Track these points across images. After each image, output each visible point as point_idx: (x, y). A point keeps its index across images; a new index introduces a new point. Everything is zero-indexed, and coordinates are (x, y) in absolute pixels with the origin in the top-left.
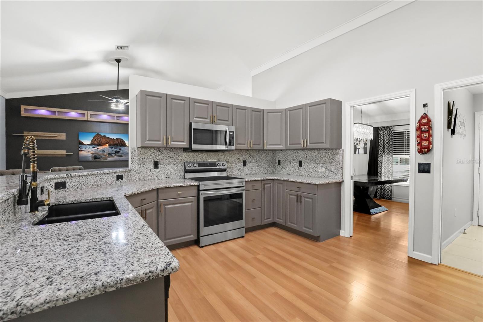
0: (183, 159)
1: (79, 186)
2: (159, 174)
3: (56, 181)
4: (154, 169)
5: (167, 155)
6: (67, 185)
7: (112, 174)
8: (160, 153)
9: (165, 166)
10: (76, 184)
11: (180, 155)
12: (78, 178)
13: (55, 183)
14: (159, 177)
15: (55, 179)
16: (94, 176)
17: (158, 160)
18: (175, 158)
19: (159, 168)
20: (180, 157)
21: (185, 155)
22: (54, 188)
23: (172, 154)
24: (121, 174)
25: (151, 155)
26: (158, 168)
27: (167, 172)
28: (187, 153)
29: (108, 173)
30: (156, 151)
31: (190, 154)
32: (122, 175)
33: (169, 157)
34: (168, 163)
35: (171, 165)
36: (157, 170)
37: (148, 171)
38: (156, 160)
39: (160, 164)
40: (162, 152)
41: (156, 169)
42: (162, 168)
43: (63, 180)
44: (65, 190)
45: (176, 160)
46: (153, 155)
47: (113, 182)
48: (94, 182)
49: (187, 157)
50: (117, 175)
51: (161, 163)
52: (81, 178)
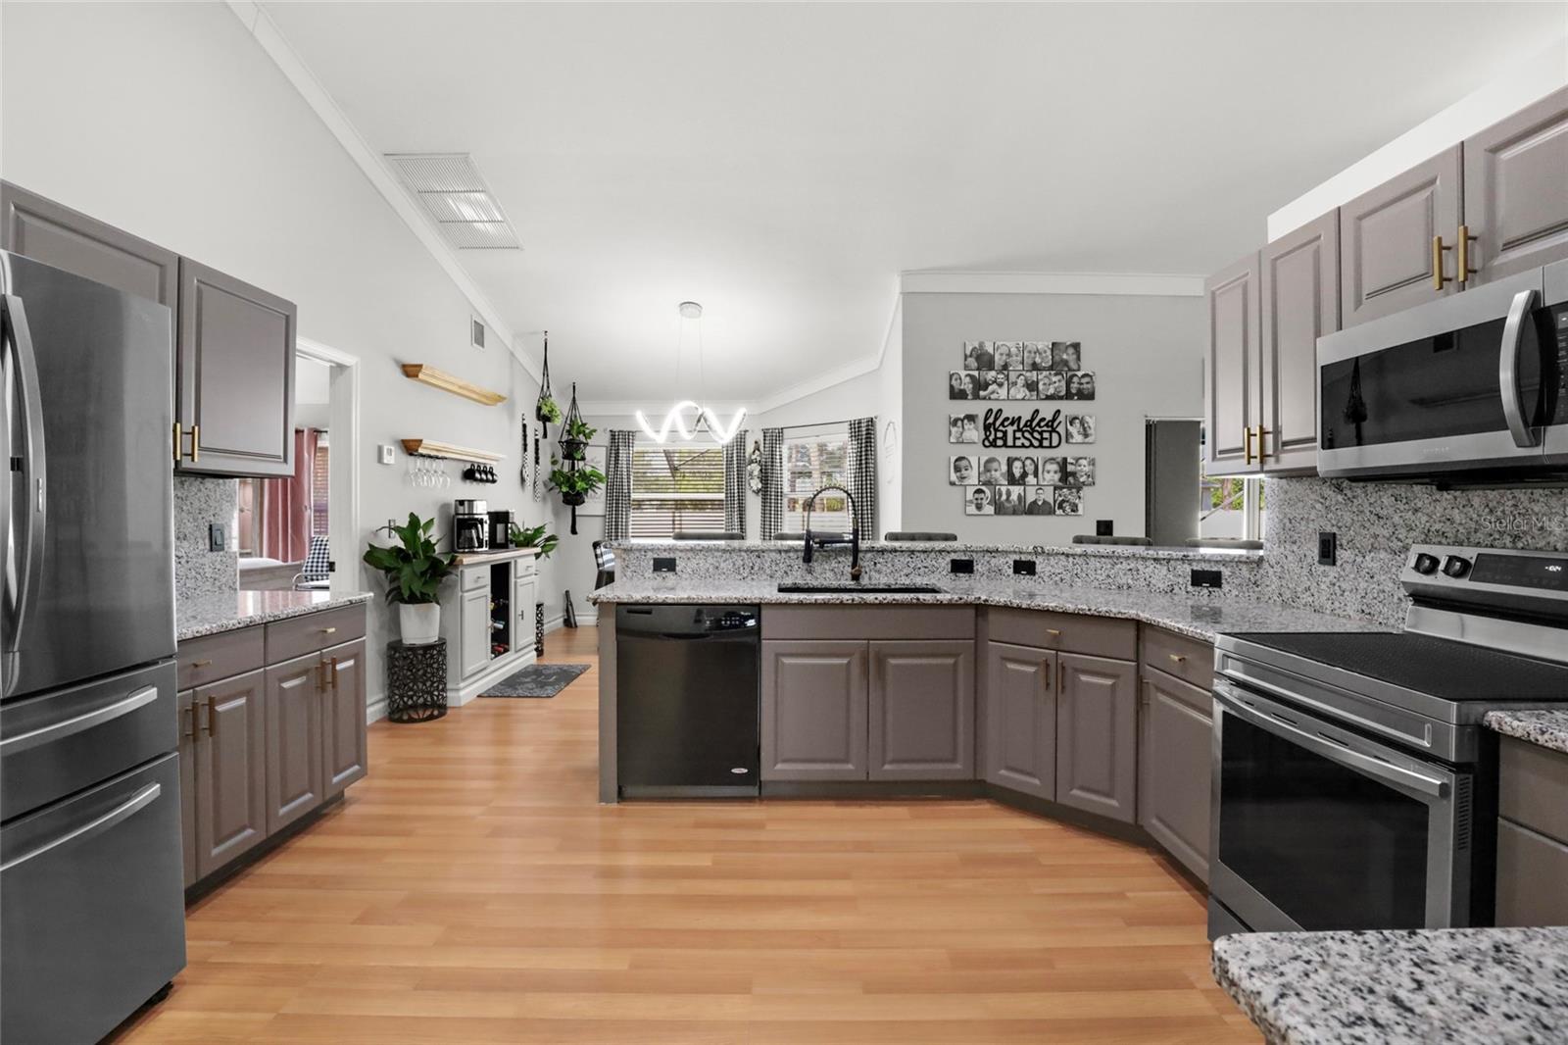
0: (1437, 526)
1: (1067, 577)
2: (1339, 592)
3: (1018, 558)
4: (1322, 568)
5: (1366, 505)
6: (1038, 569)
7: (1172, 562)
8: (1340, 498)
9: (1359, 559)
10: (1057, 571)
11: (1420, 504)
12: (1063, 558)
13: (1015, 562)
14: (1337, 604)
15: (1015, 552)
16: (1107, 560)
17: (1335, 530)
18: (1396, 519)
19: (1339, 563)
20: (1420, 514)
21: (1444, 504)
22: (1012, 570)
23: (1387, 500)
24: (1215, 569)
25: (1314, 507)
26: (1334, 564)
27: (1363, 585)
28: (1458, 493)
29: (1155, 559)
30: (1328, 492)
31: (1476, 501)
32: (1218, 574)
33: (1373, 518)
34: (1367, 543)
35: (1383, 555)
36: (1332, 572)
37: (1305, 572)
38: (1329, 529)
39: (1341, 545)
40: (1349, 494)
41: (1327, 568)
42: (1348, 567)
43: (1029, 558)
44: (1034, 578)
45: (1402, 533)
46: (1319, 506)
47: (1176, 588)
48: (1108, 576)
49: (1457, 515)
50: (1195, 568)
51: (1344, 542)
52: (1071, 559)
